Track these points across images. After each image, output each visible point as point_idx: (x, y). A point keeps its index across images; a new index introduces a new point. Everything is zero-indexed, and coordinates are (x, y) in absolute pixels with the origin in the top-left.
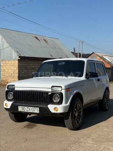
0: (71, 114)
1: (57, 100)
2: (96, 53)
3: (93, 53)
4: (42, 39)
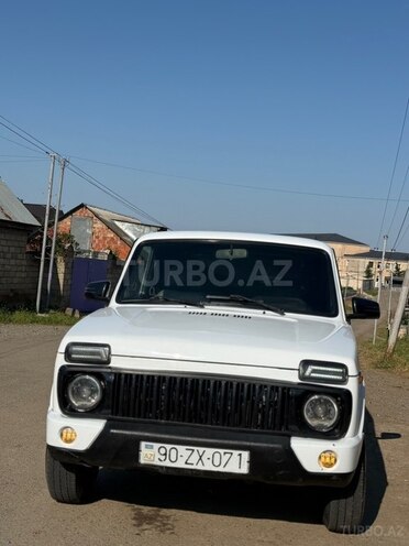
2: (93, 209)
3: (82, 206)
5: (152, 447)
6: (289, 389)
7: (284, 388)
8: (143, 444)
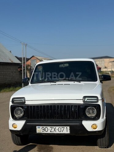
3: (33, 56)
5: (40, 128)
6: (80, 106)
7: (78, 106)
8: (37, 127)
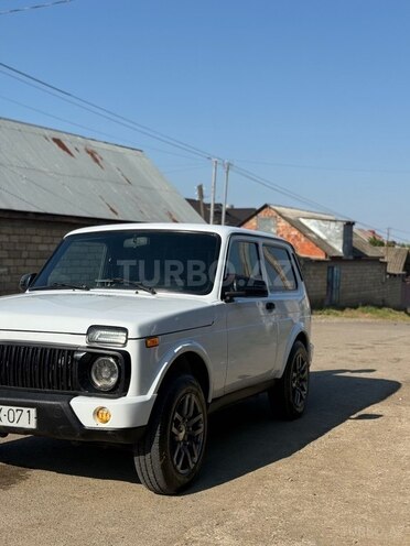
0: (158, 434)
1: (108, 379)
2: (277, 208)
3: (265, 206)
4: (81, 148)
